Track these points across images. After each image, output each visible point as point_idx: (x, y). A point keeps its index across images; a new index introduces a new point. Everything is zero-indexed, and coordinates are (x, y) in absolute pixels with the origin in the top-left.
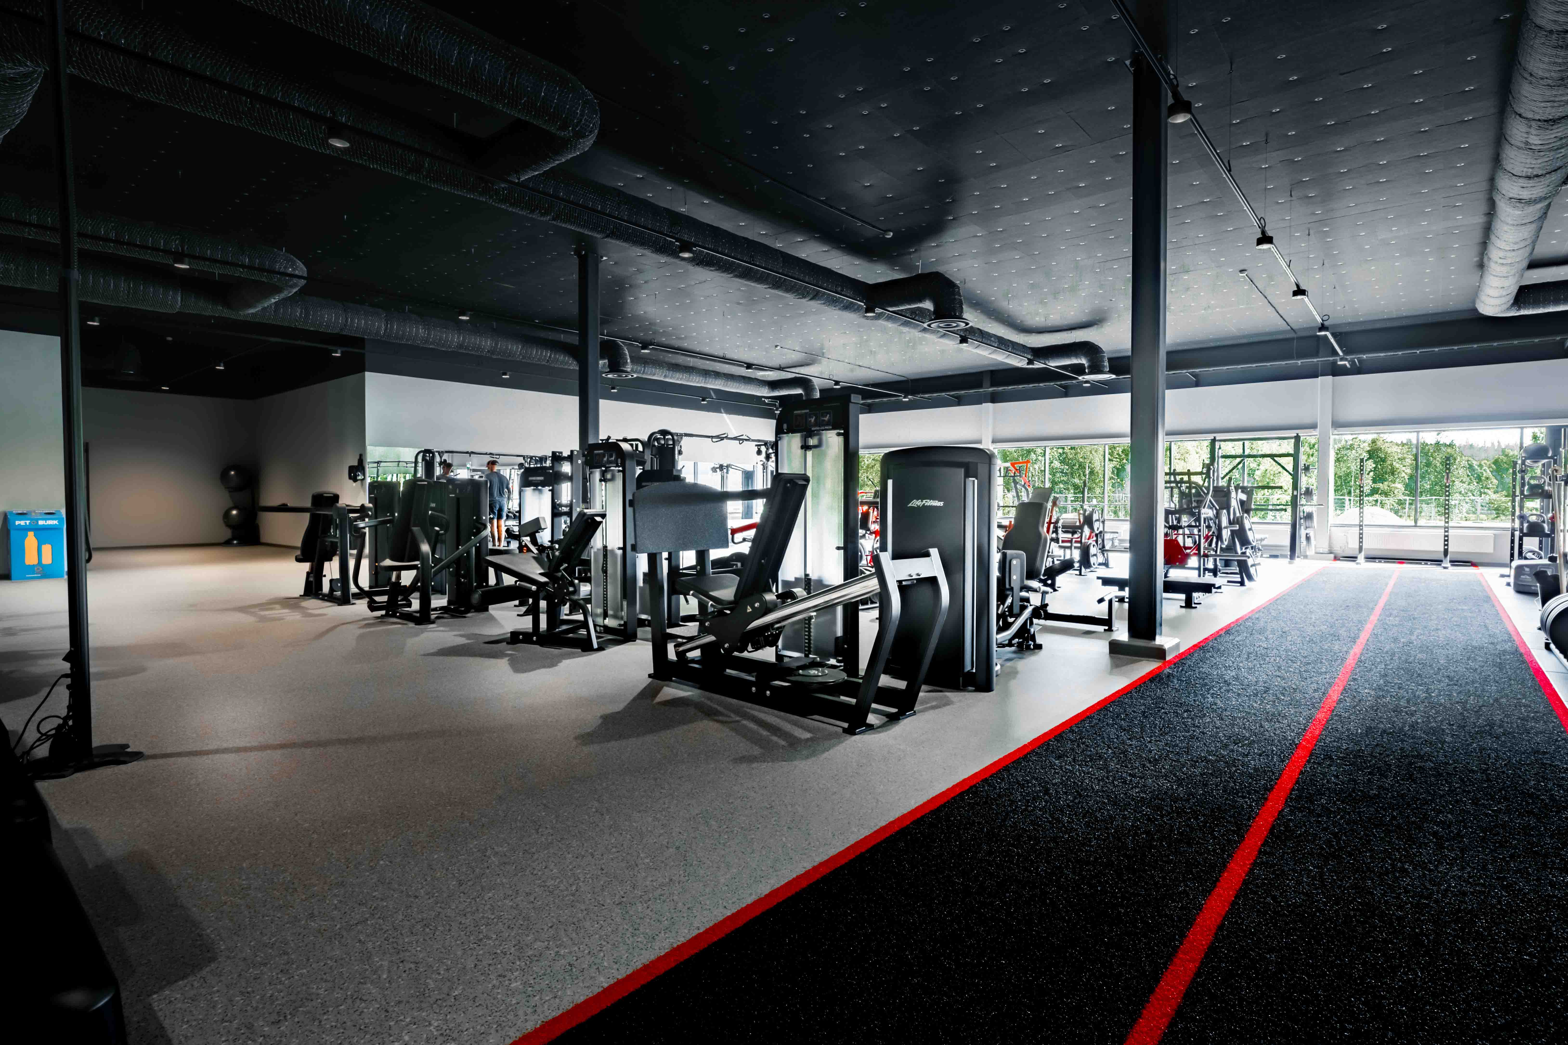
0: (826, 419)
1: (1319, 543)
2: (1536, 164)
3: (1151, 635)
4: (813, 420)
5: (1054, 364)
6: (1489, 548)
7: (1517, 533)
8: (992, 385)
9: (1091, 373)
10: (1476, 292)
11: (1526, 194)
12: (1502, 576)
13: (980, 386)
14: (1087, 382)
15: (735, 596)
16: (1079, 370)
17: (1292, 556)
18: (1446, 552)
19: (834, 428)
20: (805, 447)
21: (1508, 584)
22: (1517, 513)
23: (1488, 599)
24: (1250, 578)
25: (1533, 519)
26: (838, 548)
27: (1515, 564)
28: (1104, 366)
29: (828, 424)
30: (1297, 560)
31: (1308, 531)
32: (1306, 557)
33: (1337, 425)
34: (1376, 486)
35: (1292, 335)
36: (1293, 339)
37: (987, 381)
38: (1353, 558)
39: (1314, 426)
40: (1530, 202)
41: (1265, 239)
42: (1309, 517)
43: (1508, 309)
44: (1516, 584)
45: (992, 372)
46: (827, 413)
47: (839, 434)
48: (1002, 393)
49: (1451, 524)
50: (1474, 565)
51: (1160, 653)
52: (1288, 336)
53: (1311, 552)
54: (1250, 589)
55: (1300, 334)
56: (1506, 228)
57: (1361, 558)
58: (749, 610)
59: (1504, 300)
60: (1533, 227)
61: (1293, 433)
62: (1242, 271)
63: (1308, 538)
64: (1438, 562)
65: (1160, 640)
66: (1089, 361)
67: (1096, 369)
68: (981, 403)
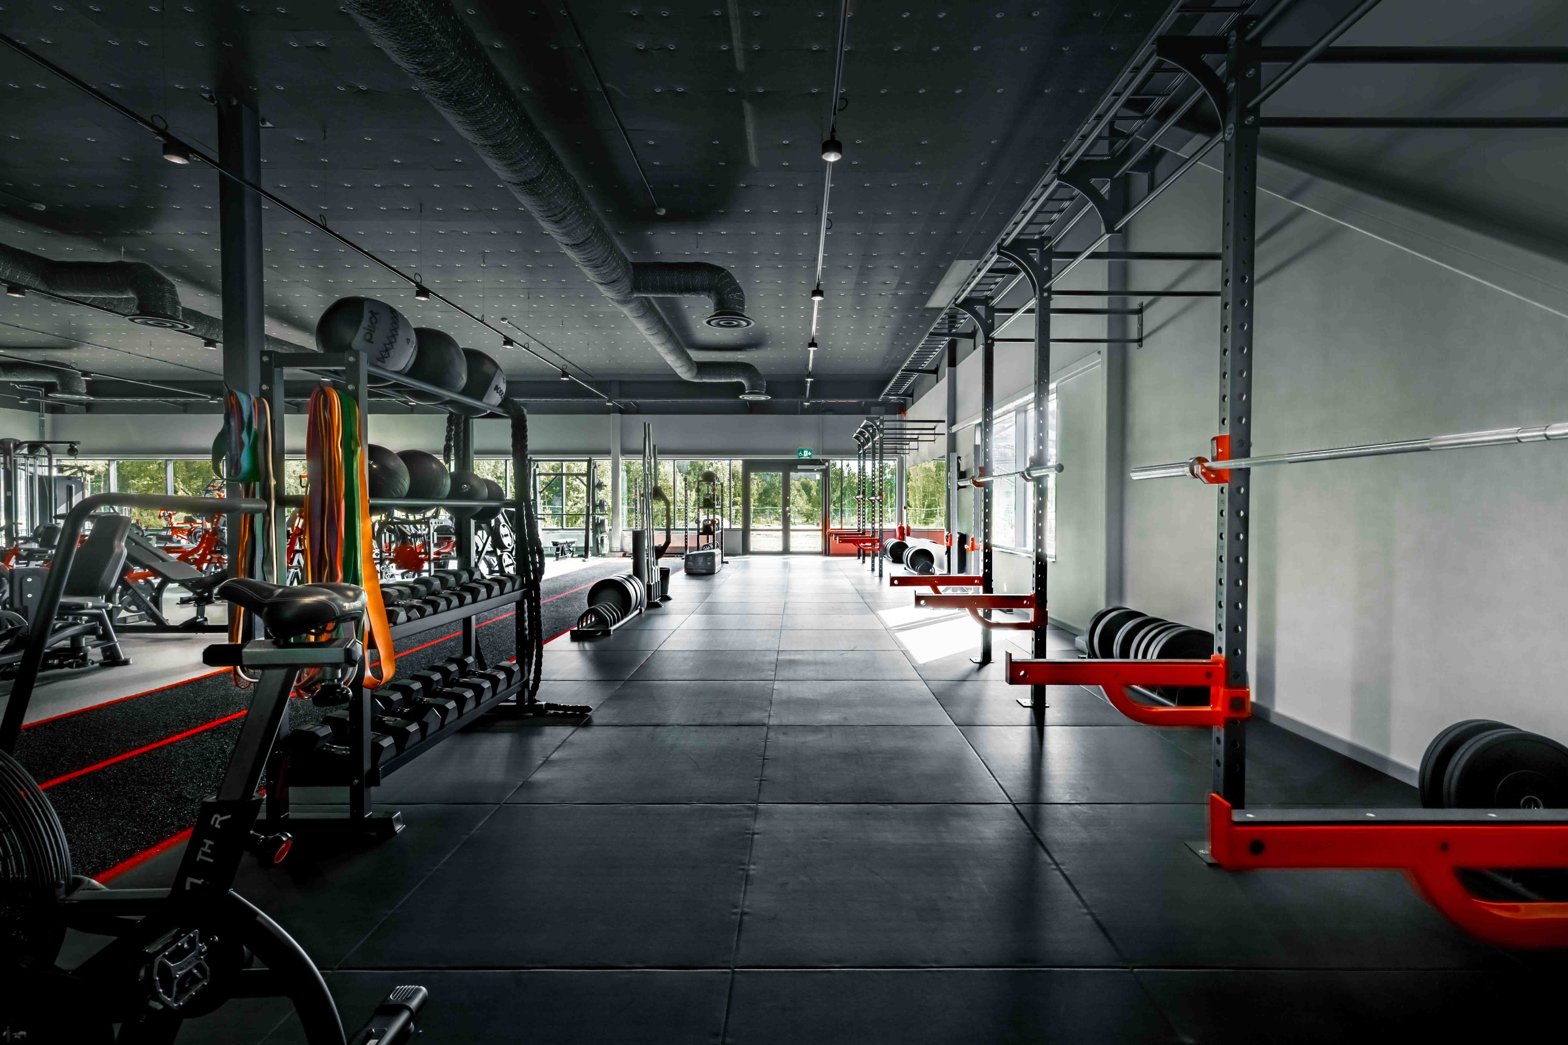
43: (696, 377)
62: (503, 319)
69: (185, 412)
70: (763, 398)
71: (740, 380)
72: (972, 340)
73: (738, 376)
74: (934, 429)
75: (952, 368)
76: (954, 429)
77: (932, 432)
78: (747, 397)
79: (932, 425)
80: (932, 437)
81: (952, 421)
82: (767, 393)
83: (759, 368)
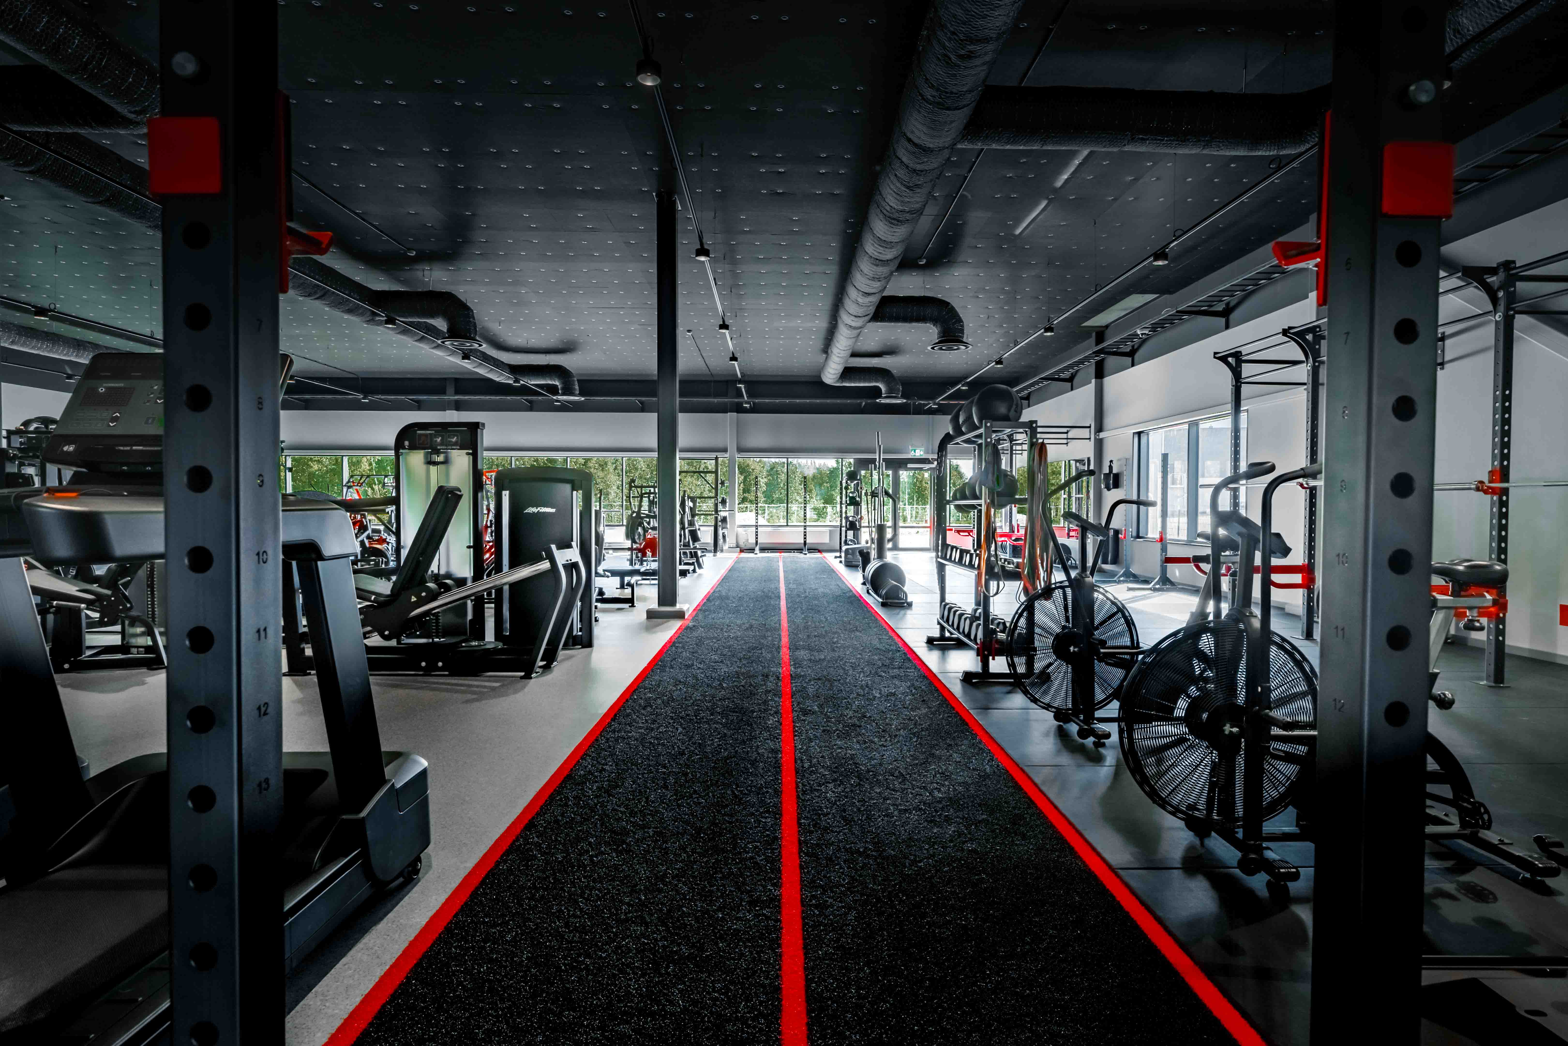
0: (454, 440)
1: (731, 541)
2: (860, 311)
3: (673, 603)
4: (439, 440)
5: (533, 382)
6: (826, 540)
7: (844, 529)
8: (457, 392)
9: (563, 394)
10: (822, 368)
11: (853, 324)
12: (836, 557)
13: (444, 393)
14: (557, 401)
15: (392, 591)
16: (553, 390)
17: (715, 551)
18: (805, 543)
19: (461, 448)
20: (430, 463)
21: (841, 562)
22: (844, 515)
23: (830, 572)
24: (700, 566)
25: (851, 519)
26: (469, 547)
27: (844, 548)
28: (575, 389)
29: (455, 444)
30: (718, 553)
31: (724, 531)
32: (722, 551)
33: (740, 450)
34: (746, 495)
35: (712, 379)
36: (711, 381)
37: (450, 389)
38: (752, 550)
39: (725, 450)
40: (855, 328)
41: (724, 326)
42: (724, 520)
43: (838, 381)
44: (845, 561)
45: (456, 380)
46: (454, 436)
47: (468, 454)
48: (466, 401)
49: (808, 524)
50: (820, 551)
51: (680, 615)
52: (708, 379)
53: (726, 547)
54: (700, 575)
55: (716, 379)
56: (842, 338)
57: (757, 549)
58: (414, 599)
59: (834, 376)
60: (854, 340)
61: (713, 455)
62: (689, 331)
63: (724, 537)
64: (800, 550)
65: (678, 606)
66: (563, 383)
67: (568, 391)
68: (445, 410)
69: (306, 408)
70: (899, 401)
71: (877, 384)
72: (1130, 359)
73: (877, 382)
74: (1067, 433)
75: (1099, 380)
76: (1102, 435)
77: (1064, 436)
78: (883, 401)
79: (1065, 430)
80: (1065, 441)
81: (1100, 428)
82: (903, 397)
83: (894, 372)
